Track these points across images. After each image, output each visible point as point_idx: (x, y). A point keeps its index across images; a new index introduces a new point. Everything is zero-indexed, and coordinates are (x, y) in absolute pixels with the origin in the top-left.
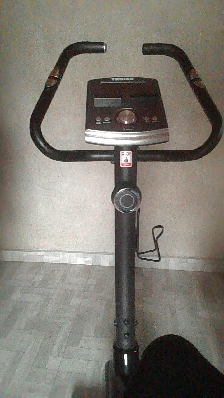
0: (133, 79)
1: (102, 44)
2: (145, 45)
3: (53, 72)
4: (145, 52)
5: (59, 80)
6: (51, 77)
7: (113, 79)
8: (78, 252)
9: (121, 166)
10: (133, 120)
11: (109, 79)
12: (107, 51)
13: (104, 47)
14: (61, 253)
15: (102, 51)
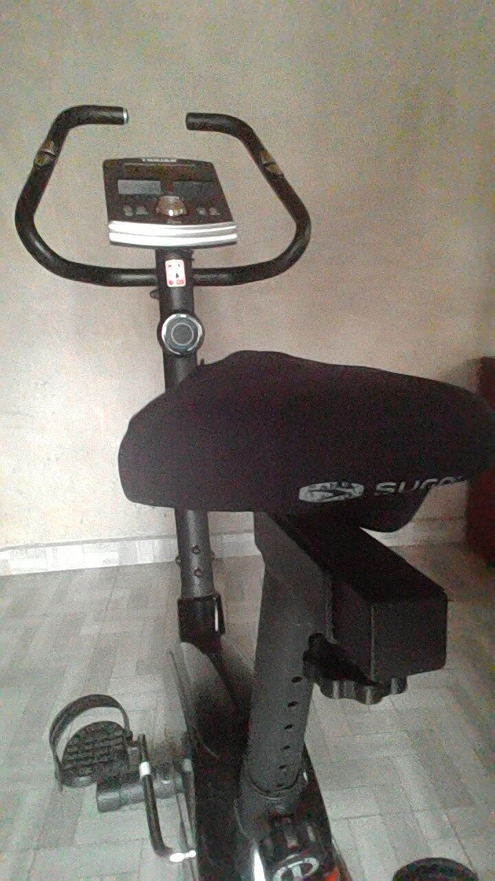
0: (175, 161)
1: (120, 110)
2: (190, 115)
3: (46, 144)
4: (191, 127)
5: (55, 157)
6: (41, 153)
7: (144, 160)
8: (88, 542)
9: (169, 285)
10: (182, 211)
11: (139, 160)
12: (130, 119)
13: (125, 116)
14: (49, 550)
15: (120, 121)
